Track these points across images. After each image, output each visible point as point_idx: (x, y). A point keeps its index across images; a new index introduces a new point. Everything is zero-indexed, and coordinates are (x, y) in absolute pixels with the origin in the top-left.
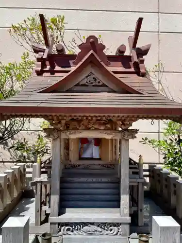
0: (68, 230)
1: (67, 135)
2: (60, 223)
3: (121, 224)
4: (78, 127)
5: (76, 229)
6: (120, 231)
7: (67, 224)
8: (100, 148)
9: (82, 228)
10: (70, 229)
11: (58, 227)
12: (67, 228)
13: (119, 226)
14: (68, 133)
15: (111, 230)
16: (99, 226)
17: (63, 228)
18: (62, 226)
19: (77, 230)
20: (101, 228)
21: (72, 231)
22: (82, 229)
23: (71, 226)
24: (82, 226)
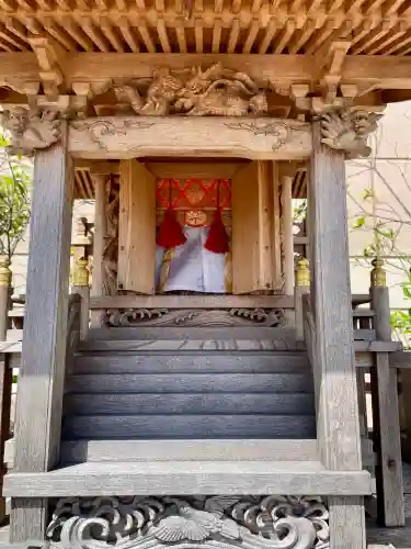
0: (93, 532)
1: (95, 141)
2: (58, 499)
3: (326, 502)
4: (137, 108)
5: (128, 526)
6: (323, 534)
7: (85, 506)
8: (230, 259)
9: (156, 523)
10: (99, 527)
11: (49, 519)
12: (85, 523)
13: (319, 513)
14: (97, 130)
15: (284, 533)
16: (227, 514)
17: (67, 525)
18: (67, 516)
19: (133, 532)
20: (240, 522)
21: (111, 540)
22: (153, 530)
23: (103, 516)
24: (152, 514)
